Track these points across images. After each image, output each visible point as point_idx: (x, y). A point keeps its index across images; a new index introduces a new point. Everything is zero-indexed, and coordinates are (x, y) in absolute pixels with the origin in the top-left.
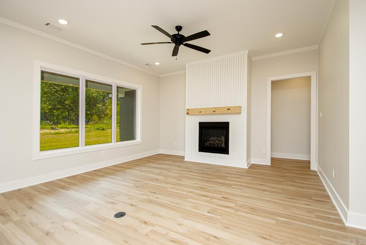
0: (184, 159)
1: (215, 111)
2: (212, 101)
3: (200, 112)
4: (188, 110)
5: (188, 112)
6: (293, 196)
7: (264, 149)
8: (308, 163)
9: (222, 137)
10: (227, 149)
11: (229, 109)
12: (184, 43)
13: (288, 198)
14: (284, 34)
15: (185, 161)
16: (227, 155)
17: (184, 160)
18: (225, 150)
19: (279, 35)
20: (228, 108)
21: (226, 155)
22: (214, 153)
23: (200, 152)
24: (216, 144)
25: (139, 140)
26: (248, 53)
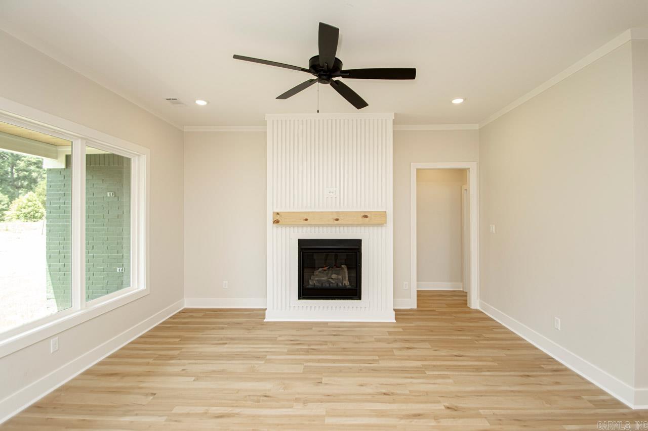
0: (264, 316)
1: (337, 220)
2: (327, 198)
3: (306, 220)
4: (278, 214)
5: (278, 218)
6: (522, 371)
7: (407, 283)
8: (461, 298)
9: (343, 266)
10: (357, 290)
11: (366, 217)
12: (335, 79)
13: (522, 376)
14: (465, 99)
15: (267, 323)
16: (358, 301)
17: (265, 320)
18: (353, 292)
19: (458, 101)
20: (363, 214)
21: (356, 301)
22: (332, 299)
23: (301, 300)
24: (334, 282)
25: (142, 286)
26: (394, 118)
